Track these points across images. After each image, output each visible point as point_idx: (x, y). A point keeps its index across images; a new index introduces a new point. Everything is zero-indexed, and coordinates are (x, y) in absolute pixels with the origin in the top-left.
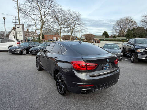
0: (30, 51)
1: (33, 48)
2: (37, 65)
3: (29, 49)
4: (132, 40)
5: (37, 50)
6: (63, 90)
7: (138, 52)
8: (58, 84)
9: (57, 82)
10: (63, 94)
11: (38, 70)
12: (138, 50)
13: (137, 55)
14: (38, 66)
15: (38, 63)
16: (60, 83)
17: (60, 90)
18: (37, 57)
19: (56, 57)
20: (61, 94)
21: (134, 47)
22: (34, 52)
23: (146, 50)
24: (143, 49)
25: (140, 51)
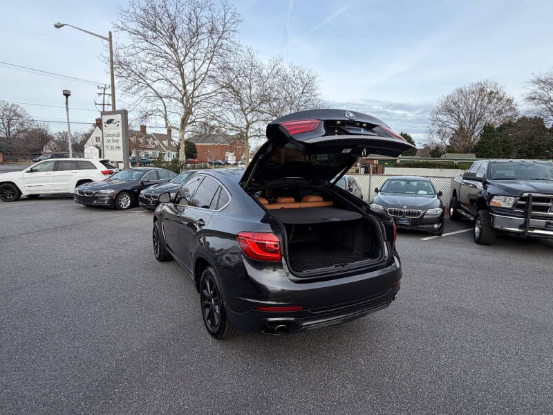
0: (142, 199)
1: (151, 188)
2: (154, 242)
3: (139, 192)
4: (481, 166)
6: (217, 321)
7: (493, 207)
8: (204, 303)
9: (203, 298)
10: (217, 335)
11: (156, 261)
12: (497, 201)
14: (156, 248)
15: (157, 236)
16: (210, 300)
17: (209, 321)
18: (155, 219)
20: (212, 334)
21: (485, 188)
22: (153, 202)
23: (522, 199)
24: (513, 198)
25: (503, 206)
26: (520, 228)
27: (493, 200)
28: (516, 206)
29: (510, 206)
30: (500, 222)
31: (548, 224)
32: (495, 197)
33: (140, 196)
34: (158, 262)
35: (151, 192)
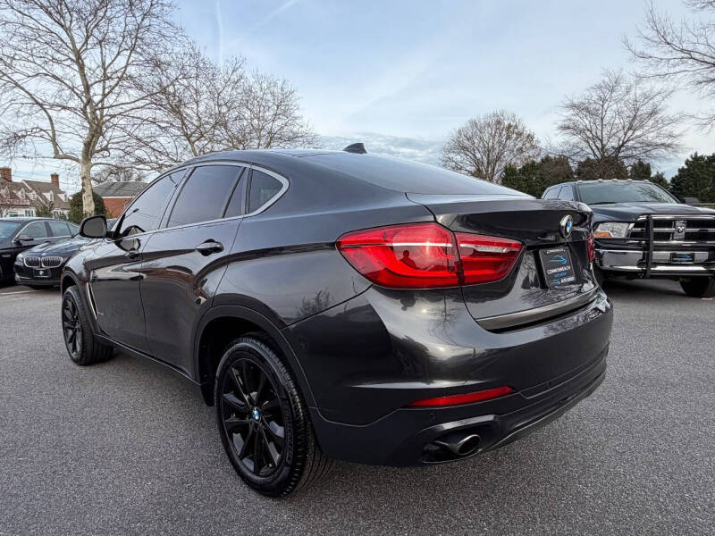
0: (21, 270)
2: (65, 329)
3: (14, 257)
4: (560, 193)
5: (62, 260)
6: (276, 457)
7: (598, 239)
8: (230, 422)
12: (603, 232)
13: (601, 254)
14: (73, 340)
19: (210, 241)
22: (46, 272)
23: (638, 224)
24: (626, 225)
25: (613, 236)
26: (639, 265)
27: (598, 230)
28: (633, 235)
29: (623, 236)
30: (611, 261)
31: (674, 256)
32: (601, 225)
33: (16, 263)
34: (78, 368)
35: (40, 255)
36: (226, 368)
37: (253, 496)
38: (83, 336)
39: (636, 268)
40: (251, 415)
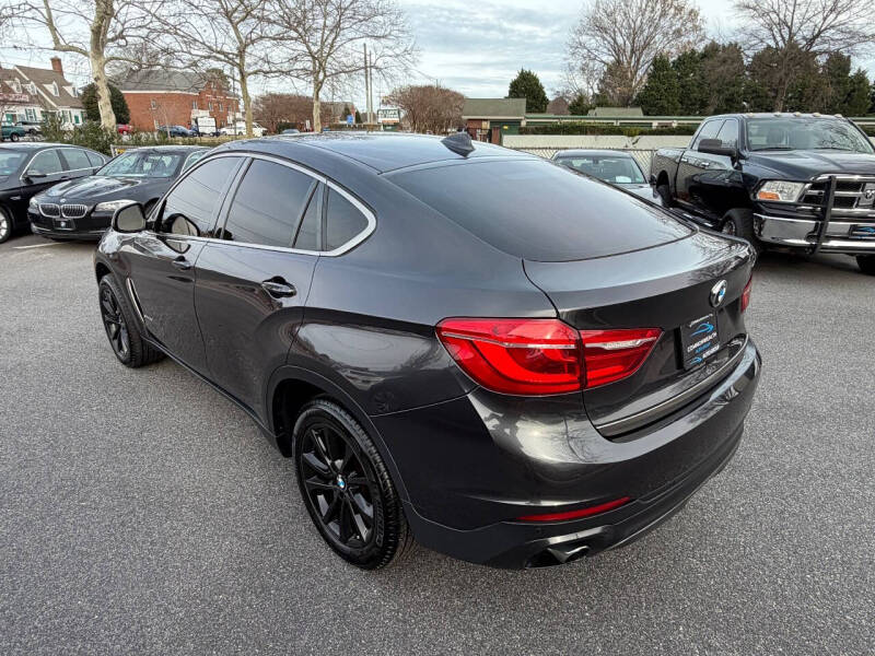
0: (37, 219)
1: (55, 191)
2: (107, 324)
3: (26, 202)
4: (719, 127)
5: (87, 208)
6: (364, 532)
7: (761, 202)
8: (310, 484)
9: (304, 471)
10: (369, 559)
11: (121, 367)
12: (768, 191)
13: (762, 222)
14: (117, 336)
15: (113, 311)
17: (334, 528)
18: (101, 270)
19: (281, 281)
20: (349, 559)
21: (739, 167)
22: (68, 224)
23: (815, 186)
24: (800, 185)
25: (781, 200)
26: (808, 238)
27: (764, 190)
28: (807, 199)
29: (793, 200)
30: (773, 229)
31: (854, 228)
32: (768, 183)
33: (30, 210)
34: (128, 371)
35: (57, 200)
36: (304, 428)
37: (339, 562)
38: (130, 338)
39: (804, 242)
40: (336, 482)
